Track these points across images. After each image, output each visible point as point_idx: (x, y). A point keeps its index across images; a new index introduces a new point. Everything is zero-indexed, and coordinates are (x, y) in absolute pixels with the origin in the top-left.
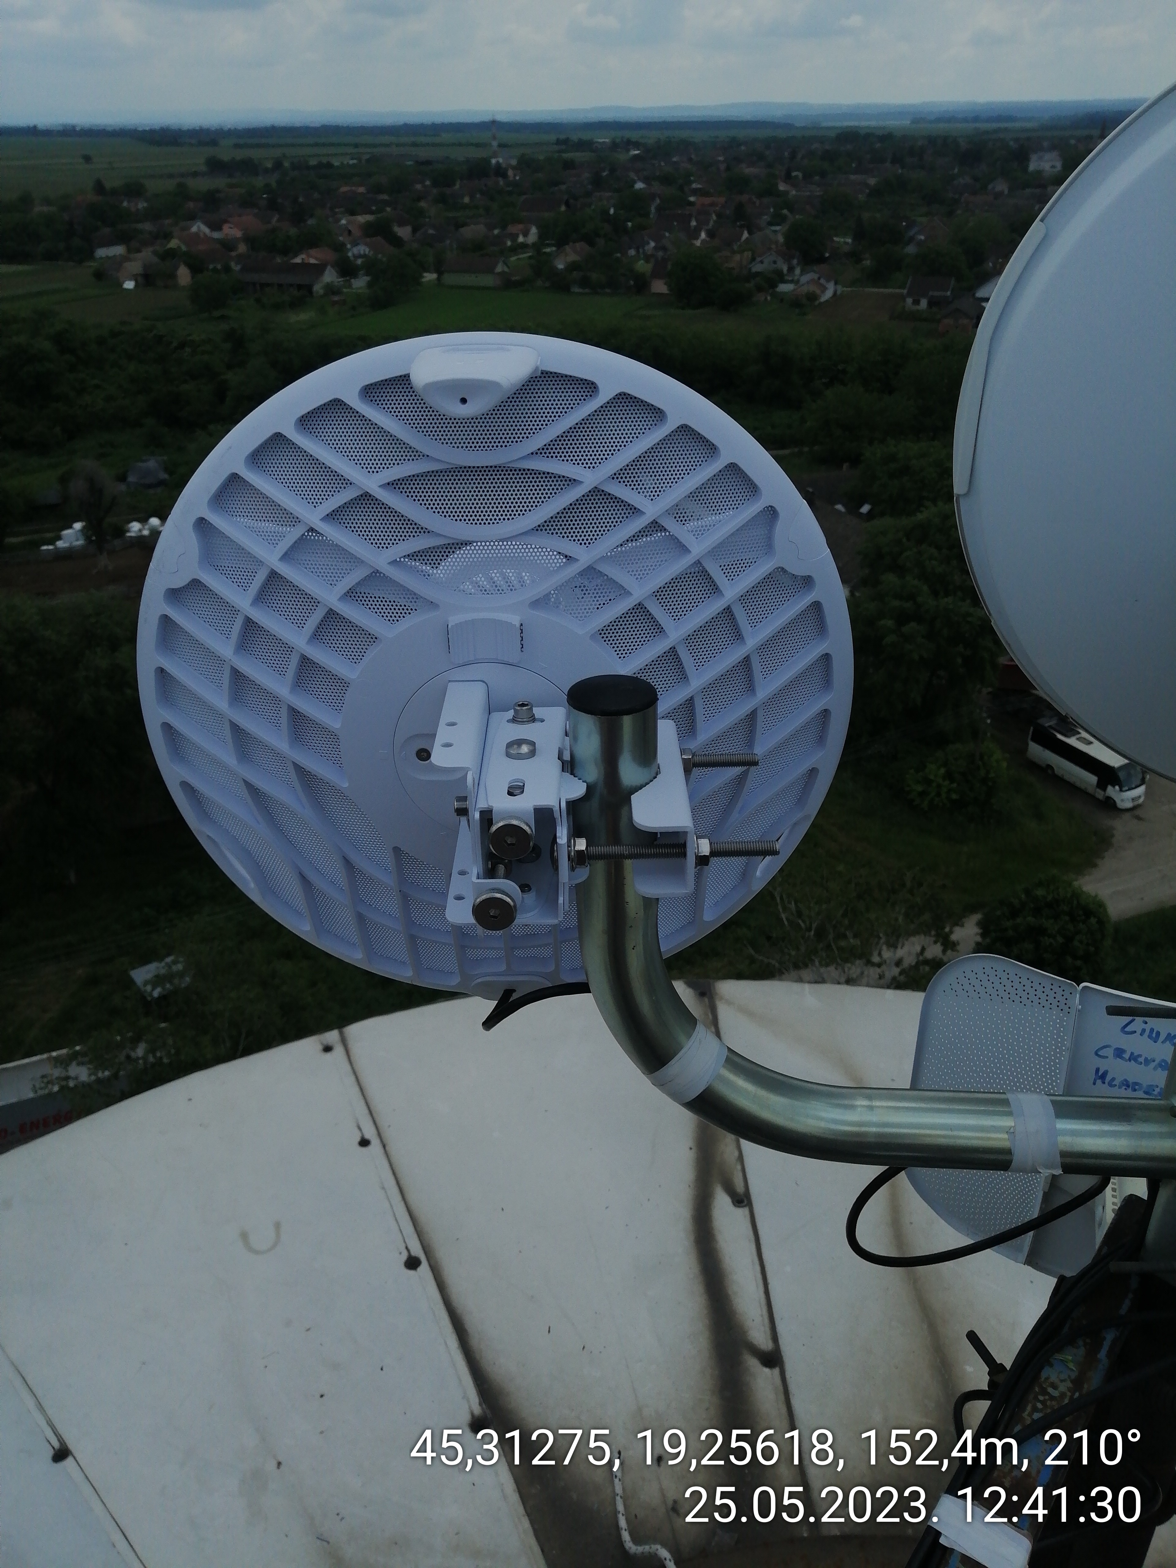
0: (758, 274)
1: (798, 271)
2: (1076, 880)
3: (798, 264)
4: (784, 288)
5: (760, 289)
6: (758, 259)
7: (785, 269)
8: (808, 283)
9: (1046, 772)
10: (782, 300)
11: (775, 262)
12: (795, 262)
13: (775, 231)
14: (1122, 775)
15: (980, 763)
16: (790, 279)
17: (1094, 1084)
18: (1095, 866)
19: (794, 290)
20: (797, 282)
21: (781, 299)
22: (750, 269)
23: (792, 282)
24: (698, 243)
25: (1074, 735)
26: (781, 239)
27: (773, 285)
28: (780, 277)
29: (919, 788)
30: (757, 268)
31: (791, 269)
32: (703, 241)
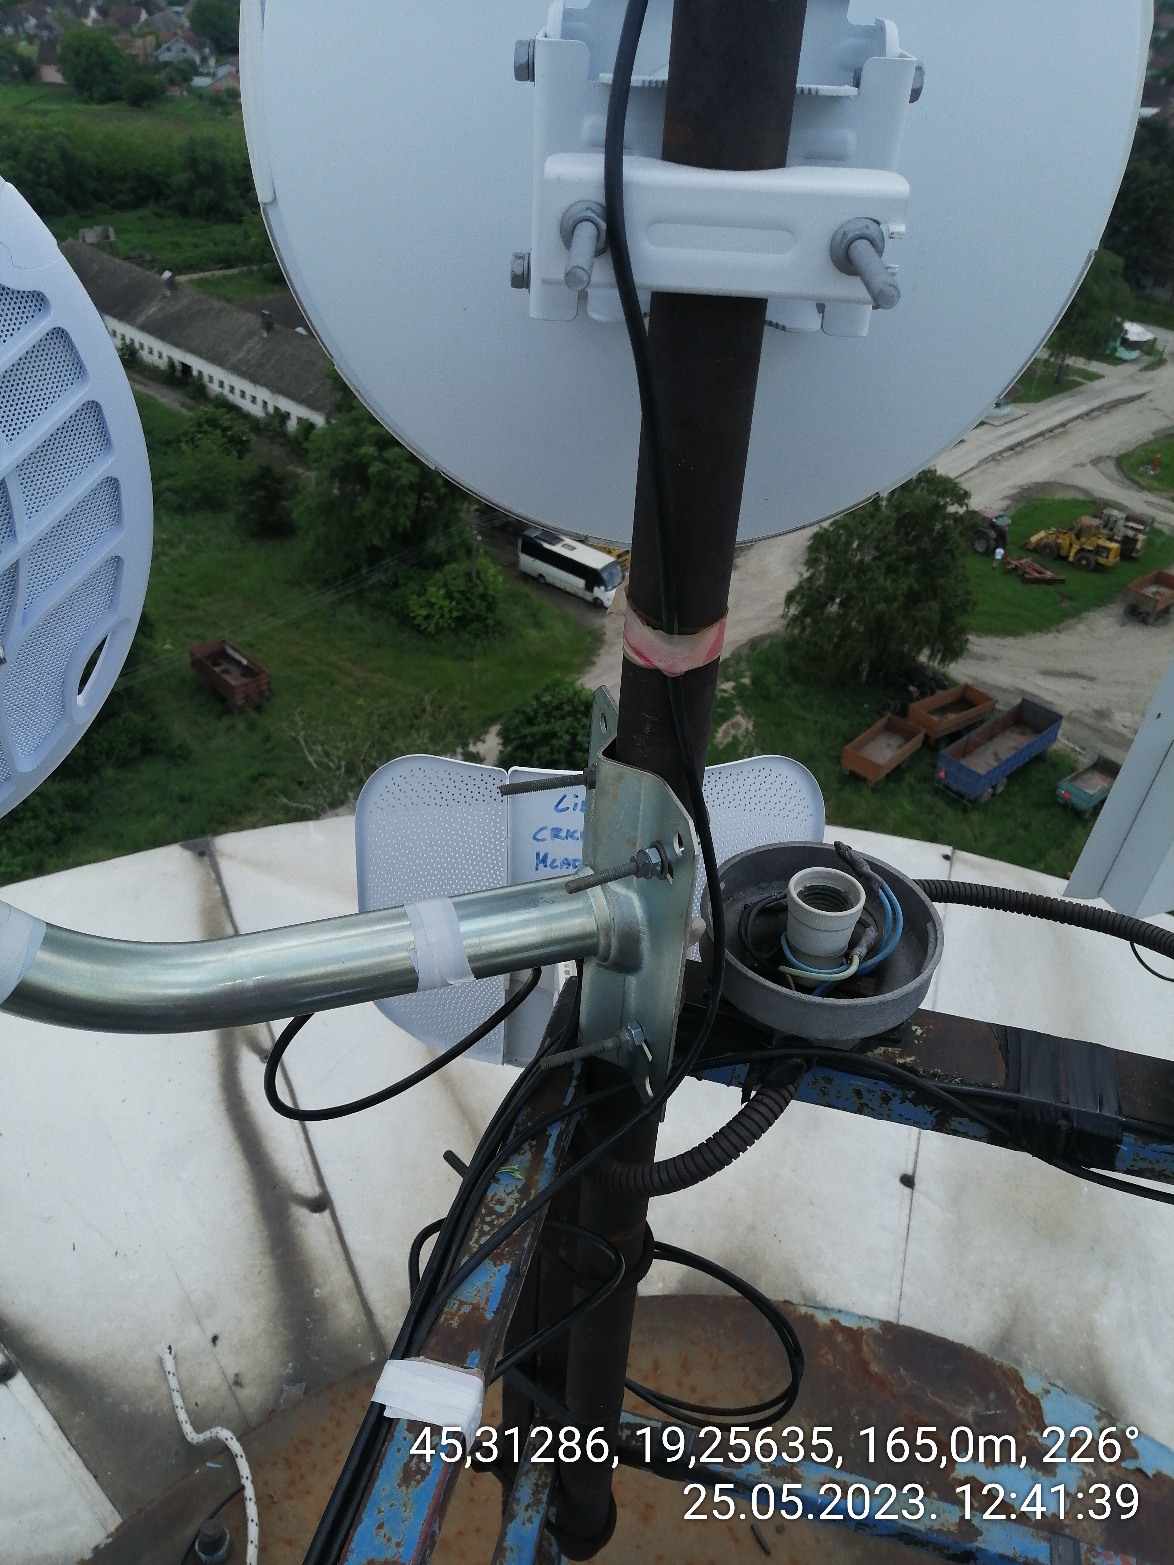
0: (167, 64)
1: (212, 62)
2: (578, 679)
3: (211, 54)
4: (199, 82)
5: (172, 82)
6: (165, 46)
7: (197, 59)
8: (226, 76)
9: (538, 580)
10: (200, 97)
11: (184, 50)
12: (207, 51)
13: (177, 13)
14: (605, 576)
15: (478, 582)
16: (205, 71)
17: (537, 869)
18: (593, 663)
19: (211, 85)
20: (214, 75)
21: (199, 94)
22: (157, 58)
23: (207, 75)
24: (89, 22)
25: (558, 542)
26: (186, 23)
27: (187, 79)
28: (193, 70)
29: (424, 612)
30: (165, 56)
31: (204, 60)
32: (95, 21)
